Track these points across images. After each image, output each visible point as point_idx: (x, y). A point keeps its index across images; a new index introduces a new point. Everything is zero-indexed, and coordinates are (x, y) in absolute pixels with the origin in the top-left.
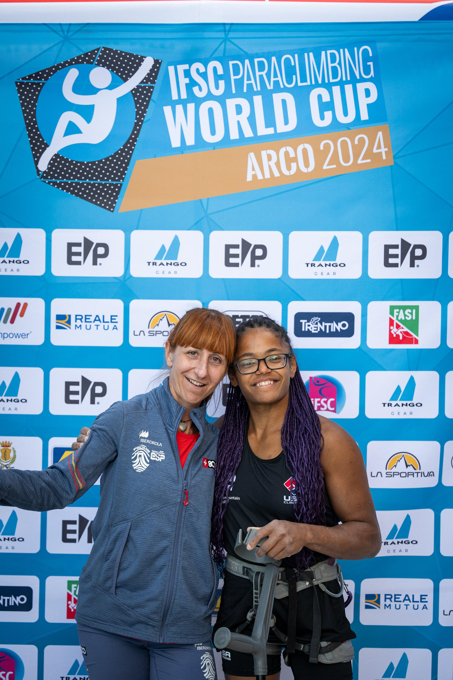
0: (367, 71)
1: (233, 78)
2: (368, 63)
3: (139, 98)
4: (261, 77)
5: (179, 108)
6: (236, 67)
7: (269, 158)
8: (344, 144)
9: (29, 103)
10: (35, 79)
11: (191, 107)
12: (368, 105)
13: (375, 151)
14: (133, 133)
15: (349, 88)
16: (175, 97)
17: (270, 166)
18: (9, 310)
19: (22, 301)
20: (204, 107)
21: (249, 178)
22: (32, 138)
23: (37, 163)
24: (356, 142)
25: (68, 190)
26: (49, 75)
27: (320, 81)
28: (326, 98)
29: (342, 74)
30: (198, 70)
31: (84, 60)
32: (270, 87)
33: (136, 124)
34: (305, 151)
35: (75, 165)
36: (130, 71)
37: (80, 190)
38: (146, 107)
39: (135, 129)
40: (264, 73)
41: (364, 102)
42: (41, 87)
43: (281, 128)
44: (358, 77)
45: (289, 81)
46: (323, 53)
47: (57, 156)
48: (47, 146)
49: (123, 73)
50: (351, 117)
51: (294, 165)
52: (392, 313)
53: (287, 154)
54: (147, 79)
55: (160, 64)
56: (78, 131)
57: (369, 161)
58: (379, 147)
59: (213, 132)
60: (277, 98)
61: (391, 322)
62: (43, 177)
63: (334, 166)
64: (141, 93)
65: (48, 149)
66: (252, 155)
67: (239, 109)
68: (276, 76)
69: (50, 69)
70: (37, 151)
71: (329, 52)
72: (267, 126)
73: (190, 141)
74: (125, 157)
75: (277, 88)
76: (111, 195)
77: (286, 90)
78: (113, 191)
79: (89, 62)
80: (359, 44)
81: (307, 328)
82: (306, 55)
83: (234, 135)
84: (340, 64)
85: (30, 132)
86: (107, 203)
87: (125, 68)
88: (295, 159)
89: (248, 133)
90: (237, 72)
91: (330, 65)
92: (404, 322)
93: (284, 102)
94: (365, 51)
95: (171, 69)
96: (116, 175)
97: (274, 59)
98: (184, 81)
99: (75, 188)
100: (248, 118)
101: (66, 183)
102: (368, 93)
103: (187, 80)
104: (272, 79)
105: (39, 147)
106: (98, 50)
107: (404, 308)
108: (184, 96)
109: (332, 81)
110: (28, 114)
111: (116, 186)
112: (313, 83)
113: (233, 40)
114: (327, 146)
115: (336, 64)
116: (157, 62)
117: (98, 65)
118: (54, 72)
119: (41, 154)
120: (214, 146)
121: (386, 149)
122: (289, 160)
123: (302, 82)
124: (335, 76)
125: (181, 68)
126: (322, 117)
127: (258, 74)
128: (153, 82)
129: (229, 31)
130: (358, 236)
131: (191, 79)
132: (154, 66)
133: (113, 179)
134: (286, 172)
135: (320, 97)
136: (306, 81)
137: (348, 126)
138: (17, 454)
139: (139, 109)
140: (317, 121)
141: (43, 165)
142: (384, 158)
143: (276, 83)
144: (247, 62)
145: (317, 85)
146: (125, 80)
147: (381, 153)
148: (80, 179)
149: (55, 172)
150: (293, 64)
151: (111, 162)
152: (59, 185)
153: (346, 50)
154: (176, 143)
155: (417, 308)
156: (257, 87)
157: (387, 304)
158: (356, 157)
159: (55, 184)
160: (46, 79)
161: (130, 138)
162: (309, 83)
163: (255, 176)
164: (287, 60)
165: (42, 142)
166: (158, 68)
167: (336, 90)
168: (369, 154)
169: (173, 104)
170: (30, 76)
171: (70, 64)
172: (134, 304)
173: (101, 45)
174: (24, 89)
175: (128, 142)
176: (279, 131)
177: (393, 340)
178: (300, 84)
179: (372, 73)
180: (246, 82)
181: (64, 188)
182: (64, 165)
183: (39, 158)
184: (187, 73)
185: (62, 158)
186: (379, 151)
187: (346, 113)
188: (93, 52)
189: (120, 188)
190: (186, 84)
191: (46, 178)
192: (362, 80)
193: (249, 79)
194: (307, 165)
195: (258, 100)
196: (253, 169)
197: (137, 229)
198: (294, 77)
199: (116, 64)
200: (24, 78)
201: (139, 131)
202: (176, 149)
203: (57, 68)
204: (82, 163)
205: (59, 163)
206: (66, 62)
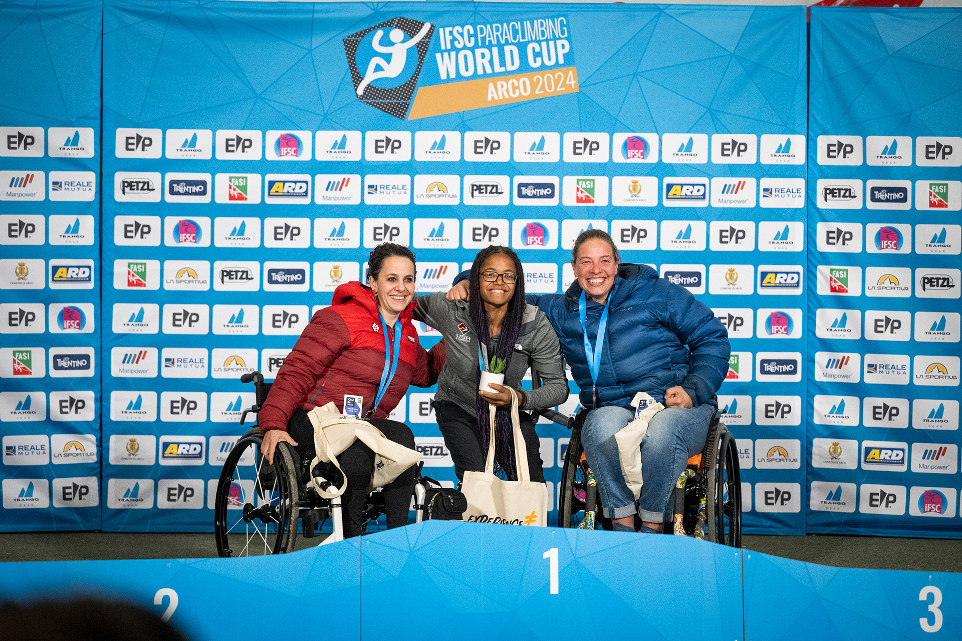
0: (563, 32)
1: (480, 36)
2: (564, 28)
3: (421, 48)
4: (497, 36)
5: (446, 54)
6: (481, 29)
7: (502, 86)
8: (548, 78)
9: (351, 52)
10: (355, 37)
11: (453, 54)
12: (564, 54)
13: (568, 82)
14: (417, 71)
15: (551, 43)
16: (443, 48)
17: (502, 92)
18: (339, 182)
19: (347, 176)
20: (461, 54)
21: (490, 99)
22: (354, 74)
23: (356, 90)
24: (556, 77)
25: (376, 107)
26: (364, 34)
27: (534, 39)
28: (537, 49)
29: (548, 35)
30: (458, 31)
31: (387, 24)
32: (503, 42)
33: (419, 65)
34: (524, 83)
35: (380, 91)
36: (415, 31)
37: (383, 106)
38: (425, 54)
39: (418, 68)
40: (499, 34)
41: (561, 52)
42: (359, 42)
43: (510, 68)
44: (557, 37)
45: (515, 38)
46: (536, 21)
47: (369, 85)
48: (362, 79)
49: (411, 33)
50: (553, 62)
51: (517, 91)
52: (578, 183)
53: (513, 84)
54: (426, 37)
55: (434, 27)
56: (382, 69)
57: (564, 89)
58: (570, 80)
59: (467, 70)
60: (507, 49)
61: (578, 189)
62: (360, 98)
63: (542, 92)
64: (422, 45)
65: (363, 81)
66: (491, 85)
67: (483, 56)
68: (506, 35)
69: (365, 31)
70: (356, 83)
71: (539, 21)
72: (501, 66)
73: (453, 75)
74: (412, 86)
75: (507, 43)
76: (403, 109)
77: (512, 44)
78: (404, 107)
79: (390, 26)
80: (558, 17)
81: (525, 193)
82: (525, 22)
83: (480, 72)
84: (546, 28)
85: (352, 70)
86: (400, 115)
87: (412, 30)
88: (518, 87)
89: (489, 71)
90: (482, 33)
91: (540, 29)
92: (586, 189)
93: (511, 51)
94: (562, 21)
95: (441, 30)
96: (406, 97)
97: (505, 25)
98: (449, 38)
99: (380, 105)
100: (489, 61)
101: (374, 102)
102: (563, 46)
103: (451, 37)
104: (504, 37)
105: (358, 80)
106: (396, 18)
107: (586, 181)
108: (449, 47)
109: (541, 38)
110: (351, 59)
111: (406, 104)
112: (530, 40)
113: (481, 13)
114: (538, 80)
115: (544, 28)
116: (432, 26)
117: (396, 28)
118: (368, 32)
119: (359, 84)
120: (467, 78)
121: (575, 82)
122: (515, 88)
123: (522, 39)
124: (543, 36)
125: (448, 30)
126: (535, 61)
127: (495, 33)
128: (429, 38)
129: (478, 6)
130: (556, 135)
131: (454, 37)
132: (431, 29)
133: (404, 100)
134: (512, 95)
135: (534, 48)
136: (525, 38)
137: (550, 67)
138: (343, 273)
139: (420, 55)
140: (532, 64)
141: (360, 91)
142: (573, 87)
143: (507, 40)
144: (488, 26)
145: (532, 41)
146: (412, 37)
147: (571, 84)
148: (383, 99)
149: (368, 95)
150: (517, 28)
151: (403, 88)
152: (370, 104)
153: (550, 20)
154: (443, 76)
155: (593, 180)
156: (495, 42)
157: (574, 179)
158: (556, 86)
159: (367, 103)
160: (362, 37)
161: (415, 73)
162: (526, 40)
163: (493, 98)
164: (513, 25)
165: (360, 77)
166: (433, 30)
167: (544, 44)
168: (564, 85)
169: (442, 52)
170: (353, 35)
171: (378, 27)
172: (417, 178)
173: (398, 15)
174: (348, 44)
175: (414, 76)
176: (508, 70)
177: (579, 200)
178: (521, 40)
179: (566, 35)
180: (488, 39)
181: (373, 105)
182: (373, 91)
183: (357, 87)
184: (451, 33)
185: (372, 87)
186: (570, 83)
187: (550, 59)
188: (393, 20)
189: (408, 105)
190: (451, 40)
191: (362, 99)
192: (560, 38)
193: (490, 37)
194: (525, 91)
195: (495, 50)
196: (492, 93)
197: (419, 130)
198: (518, 36)
199: (407, 27)
200: (349, 37)
201: (420, 69)
202: (444, 80)
203: (370, 30)
204: (385, 90)
205: (371, 90)
206: (376, 26)
